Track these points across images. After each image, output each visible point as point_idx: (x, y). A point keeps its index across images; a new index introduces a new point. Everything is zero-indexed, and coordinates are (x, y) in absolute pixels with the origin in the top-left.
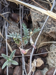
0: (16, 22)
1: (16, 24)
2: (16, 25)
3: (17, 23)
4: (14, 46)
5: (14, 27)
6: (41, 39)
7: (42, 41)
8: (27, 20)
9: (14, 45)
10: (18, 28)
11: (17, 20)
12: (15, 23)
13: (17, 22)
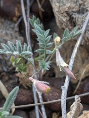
0: (12, 20)
1: (12, 26)
2: (13, 28)
3: (15, 23)
4: (11, 82)
5: (8, 32)
6: (80, 59)
7: (83, 62)
8: (41, 14)
9: (10, 79)
10: (17, 34)
11: (14, 15)
12: (9, 22)
13: (15, 19)
